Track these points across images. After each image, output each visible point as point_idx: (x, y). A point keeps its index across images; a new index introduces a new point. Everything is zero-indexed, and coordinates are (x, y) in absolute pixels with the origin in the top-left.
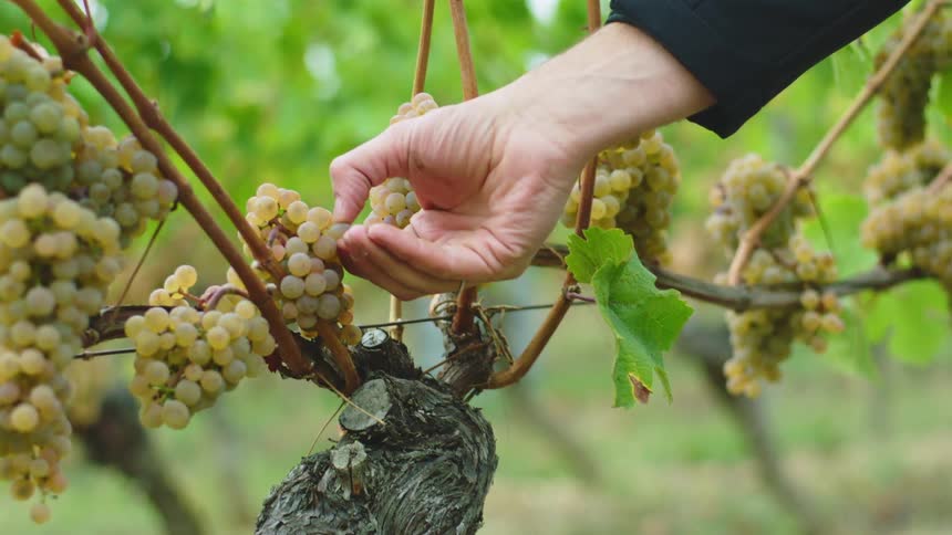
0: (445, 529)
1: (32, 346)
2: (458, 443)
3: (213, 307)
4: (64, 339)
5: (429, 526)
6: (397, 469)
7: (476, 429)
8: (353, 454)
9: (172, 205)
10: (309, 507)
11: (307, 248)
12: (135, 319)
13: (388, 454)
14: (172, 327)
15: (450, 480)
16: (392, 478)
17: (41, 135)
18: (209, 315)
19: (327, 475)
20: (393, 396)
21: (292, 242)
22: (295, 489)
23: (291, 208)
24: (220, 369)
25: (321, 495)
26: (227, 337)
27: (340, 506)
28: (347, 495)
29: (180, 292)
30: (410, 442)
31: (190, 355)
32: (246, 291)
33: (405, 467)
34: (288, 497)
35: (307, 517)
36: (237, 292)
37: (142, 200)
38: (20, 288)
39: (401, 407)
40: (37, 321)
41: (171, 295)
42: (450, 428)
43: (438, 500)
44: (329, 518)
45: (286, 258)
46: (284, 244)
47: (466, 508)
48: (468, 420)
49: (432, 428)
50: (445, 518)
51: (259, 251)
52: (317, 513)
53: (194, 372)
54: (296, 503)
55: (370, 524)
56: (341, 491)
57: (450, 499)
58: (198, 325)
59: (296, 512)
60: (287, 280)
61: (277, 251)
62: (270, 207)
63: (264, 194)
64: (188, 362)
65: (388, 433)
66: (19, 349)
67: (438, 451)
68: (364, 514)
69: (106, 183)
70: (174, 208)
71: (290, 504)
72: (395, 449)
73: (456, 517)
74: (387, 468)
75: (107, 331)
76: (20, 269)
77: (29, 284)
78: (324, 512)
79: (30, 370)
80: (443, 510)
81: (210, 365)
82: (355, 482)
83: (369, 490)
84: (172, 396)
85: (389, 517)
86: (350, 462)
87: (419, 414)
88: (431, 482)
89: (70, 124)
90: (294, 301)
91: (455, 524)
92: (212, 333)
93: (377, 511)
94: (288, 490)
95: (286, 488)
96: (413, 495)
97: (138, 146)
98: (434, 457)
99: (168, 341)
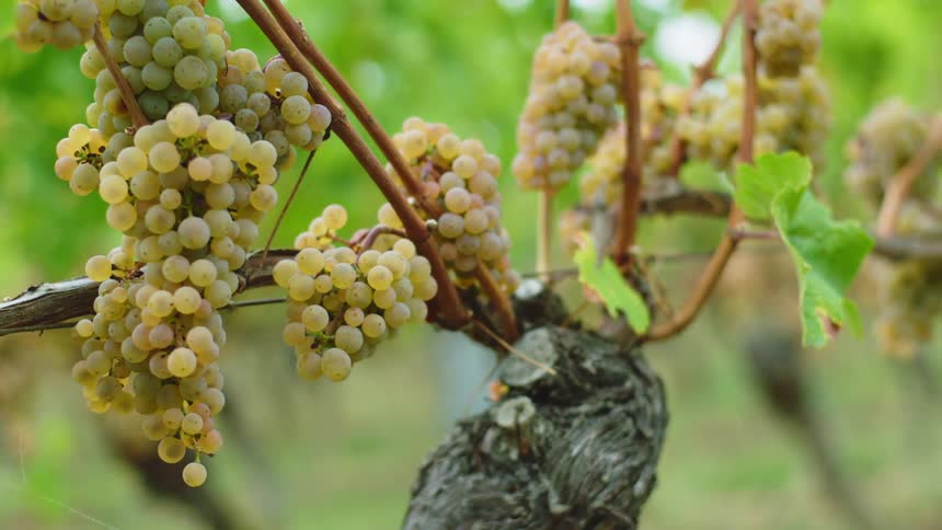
0: (623, 488)
1: (186, 282)
2: (631, 396)
3: (369, 246)
4: (220, 276)
5: (606, 485)
6: (568, 425)
7: (647, 381)
8: (520, 410)
9: (324, 133)
10: (472, 470)
11: (463, 183)
12: (284, 263)
13: (557, 410)
14: (328, 269)
15: (626, 435)
16: (563, 434)
17: (187, 52)
18: (367, 255)
19: (490, 435)
20: (559, 346)
21: (446, 177)
22: (455, 452)
23: (441, 143)
24: (381, 312)
25: (485, 458)
26: (389, 276)
27: (507, 468)
28: (514, 455)
29: (328, 235)
30: (579, 396)
31: (349, 298)
32: (404, 230)
33: (576, 422)
34: (446, 462)
35: (470, 481)
36: (394, 232)
37: (293, 126)
38: (172, 219)
39: (568, 358)
40: (190, 255)
41: (318, 239)
42: (619, 380)
43: (614, 457)
44: (495, 481)
45: (442, 196)
46: (437, 180)
47: (642, 465)
48: (637, 372)
49: (601, 380)
50: (621, 476)
51: (413, 188)
52: (480, 476)
53: (355, 316)
54: (456, 468)
55: (541, 486)
56: (507, 451)
57: (628, 456)
58: (356, 266)
59: (456, 476)
60: (445, 217)
61: (431, 188)
62: (419, 142)
63: (410, 128)
64: (346, 306)
65: (555, 386)
66: (173, 287)
67: (610, 404)
68: (534, 475)
69: (253, 108)
70: (327, 137)
71: (450, 468)
72: (565, 404)
73: (634, 474)
74: (556, 425)
75: (252, 277)
76: (171, 197)
77: (181, 215)
78: (489, 475)
79: (185, 310)
80: (619, 468)
81: (372, 309)
82: (524, 439)
83: (539, 448)
84: (332, 344)
85: (562, 477)
86: (517, 418)
87: (588, 365)
88: (606, 436)
89: (215, 41)
90: (452, 241)
91: (632, 483)
92: (371, 274)
93: (548, 471)
94: (446, 454)
95: (444, 453)
96: (587, 452)
97: (287, 67)
98: (605, 411)
99: (325, 284)
